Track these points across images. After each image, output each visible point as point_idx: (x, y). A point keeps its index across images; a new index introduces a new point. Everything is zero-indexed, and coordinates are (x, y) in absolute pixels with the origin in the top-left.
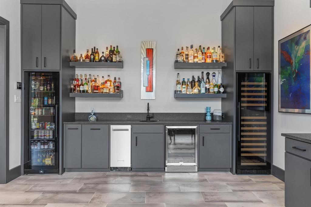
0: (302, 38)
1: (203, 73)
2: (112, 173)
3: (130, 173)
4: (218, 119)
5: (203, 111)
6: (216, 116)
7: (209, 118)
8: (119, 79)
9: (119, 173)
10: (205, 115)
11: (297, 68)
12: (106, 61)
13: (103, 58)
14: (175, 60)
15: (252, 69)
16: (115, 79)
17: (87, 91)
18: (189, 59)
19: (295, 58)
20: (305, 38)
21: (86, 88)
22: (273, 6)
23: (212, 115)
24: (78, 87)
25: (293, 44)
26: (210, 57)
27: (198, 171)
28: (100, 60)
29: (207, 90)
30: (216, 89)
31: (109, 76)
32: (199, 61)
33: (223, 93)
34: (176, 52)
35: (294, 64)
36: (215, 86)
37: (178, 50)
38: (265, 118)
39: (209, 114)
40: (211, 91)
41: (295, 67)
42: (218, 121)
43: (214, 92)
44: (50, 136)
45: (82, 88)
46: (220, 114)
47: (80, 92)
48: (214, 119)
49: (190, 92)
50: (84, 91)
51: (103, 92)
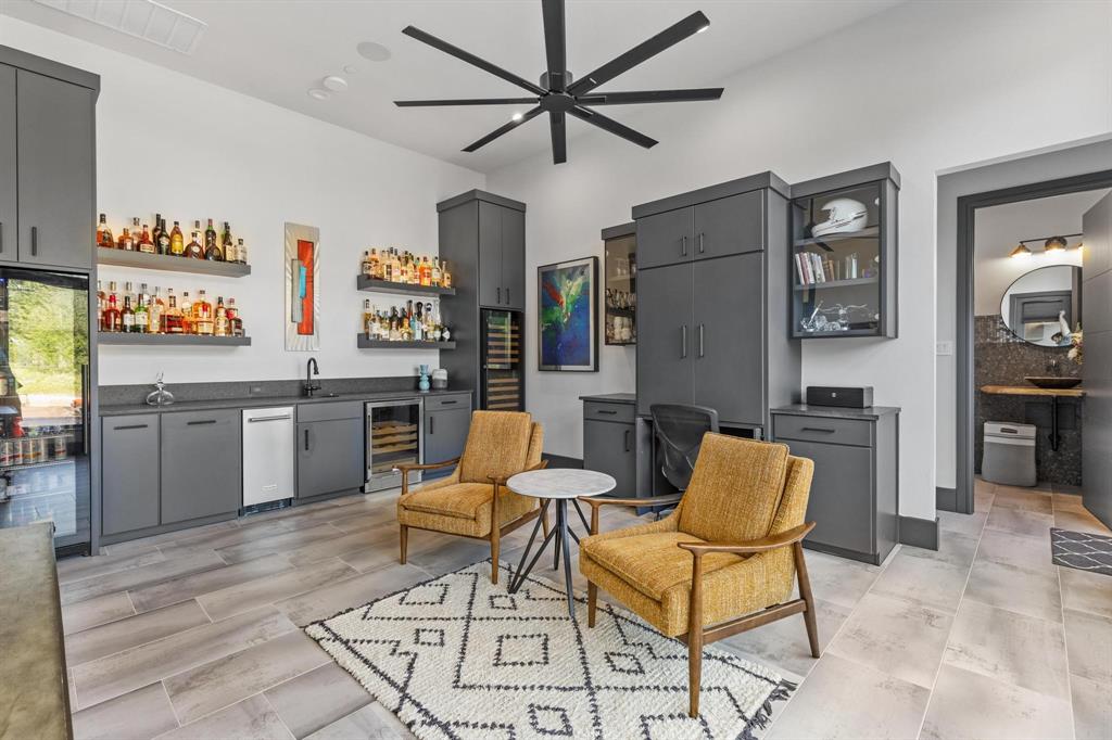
0: (578, 272)
1: (410, 302)
2: (243, 521)
3: (287, 512)
4: (441, 386)
5: (411, 374)
6: (438, 380)
7: (425, 385)
8: (232, 301)
9: (262, 517)
10: (418, 380)
11: (570, 310)
12: (205, 257)
13: (196, 249)
14: (359, 273)
15: (510, 306)
16: (220, 300)
17: (146, 329)
18: (394, 274)
19: (567, 296)
20: (582, 273)
21: (141, 319)
22: (524, 212)
23: (430, 378)
24: (116, 317)
25: (564, 277)
26: (429, 276)
27: (423, 480)
28: (187, 253)
29: (425, 334)
30: (438, 334)
31: (202, 292)
32: (410, 279)
33: (449, 340)
34: (360, 257)
35: (565, 304)
36: (436, 327)
37: (367, 253)
38: (516, 380)
39: (425, 378)
40: (430, 336)
41: (567, 308)
42: (440, 389)
43: (435, 339)
44: (38, 454)
45: (129, 320)
46: (445, 378)
47: (125, 330)
48: (435, 386)
49: (396, 335)
50: (135, 329)
51: (196, 333)
